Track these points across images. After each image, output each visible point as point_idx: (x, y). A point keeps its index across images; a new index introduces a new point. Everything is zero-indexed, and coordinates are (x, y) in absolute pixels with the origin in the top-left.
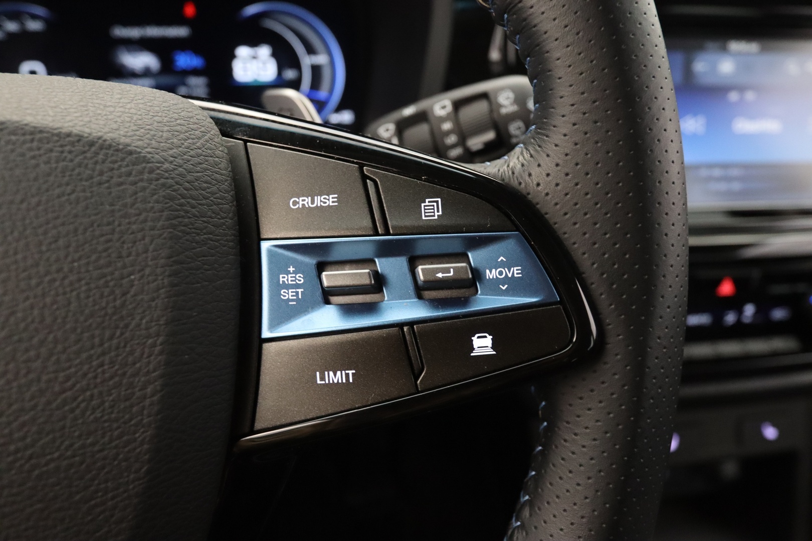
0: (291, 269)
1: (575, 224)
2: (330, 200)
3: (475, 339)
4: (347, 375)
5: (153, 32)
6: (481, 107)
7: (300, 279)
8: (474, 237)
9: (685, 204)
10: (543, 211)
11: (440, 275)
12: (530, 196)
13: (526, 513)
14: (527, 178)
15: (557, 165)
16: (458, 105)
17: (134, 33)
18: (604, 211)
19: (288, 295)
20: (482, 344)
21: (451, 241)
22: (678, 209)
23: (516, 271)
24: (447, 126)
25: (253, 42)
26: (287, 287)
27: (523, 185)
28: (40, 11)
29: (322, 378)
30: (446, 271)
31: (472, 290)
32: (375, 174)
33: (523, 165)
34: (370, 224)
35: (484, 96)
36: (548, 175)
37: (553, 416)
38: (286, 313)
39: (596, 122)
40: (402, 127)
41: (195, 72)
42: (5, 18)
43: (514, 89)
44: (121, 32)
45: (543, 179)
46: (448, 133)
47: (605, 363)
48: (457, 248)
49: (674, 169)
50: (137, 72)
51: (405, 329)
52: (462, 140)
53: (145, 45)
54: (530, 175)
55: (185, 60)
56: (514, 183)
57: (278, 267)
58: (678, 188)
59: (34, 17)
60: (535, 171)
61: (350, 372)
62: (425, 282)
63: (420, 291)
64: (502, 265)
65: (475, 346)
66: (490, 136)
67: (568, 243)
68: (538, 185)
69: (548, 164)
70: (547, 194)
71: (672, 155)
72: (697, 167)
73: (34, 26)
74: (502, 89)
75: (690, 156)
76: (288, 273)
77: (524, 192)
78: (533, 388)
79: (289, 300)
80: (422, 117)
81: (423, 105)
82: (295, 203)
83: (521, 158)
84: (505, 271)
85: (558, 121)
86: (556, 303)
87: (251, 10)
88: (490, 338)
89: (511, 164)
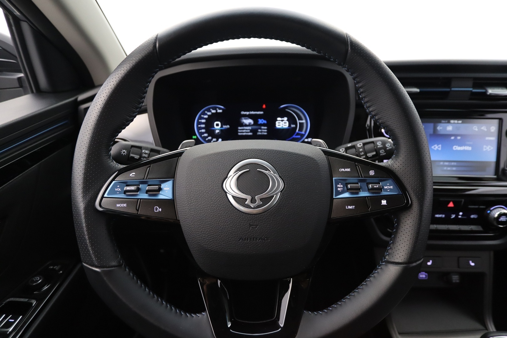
0: (340, 184)
1: (405, 178)
2: (349, 170)
3: (382, 201)
4: (353, 207)
5: (253, 113)
6: (371, 145)
7: (342, 186)
8: (381, 179)
9: (432, 174)
10: (397, 174)
11: (375, 187)
12: (394, 171)
13: (392, 245)
14: (393, 167)
15: (401, 164)
16: (364, 144)
17: (247, 113)
18: (412, 175)
19: (339, 189)
20: (384, 202)
21: (375, 180)
22: (430, 175)
23: (392, 187)
24: (361, 150)
25: (282, 117)
26: (339, 188)
27: (392, 168)
28: (217, 106)
29: (347, 207)
30: (376, 186)
31: (381, 191)
32: (358, 164)
33: (392, 164)
34: (358, 175)
35: (373, 142)
36: (398, 167)
37: (399, 222)
38: (338, 193)
39: (410, 156)
40: (347, 149)
41: (264, 125)
43: (381, 141)
44: (243, 113)
45: (397, 167)
46: (361, 152)
47: (413, 209)
48: (377, 181)
49: (429, 162)
51: (366, 198)
52: (366, 154)
54: (394, 166)
55: (261, 121)
56: (390, 168)
57: (337, 183)
58: (430, 171)
59: (220, 109)
60: (395, 165)
61: (354, 206)
62: (371, 188)
63: (369, 190)
64: (388, 185)
65: (382, 202)
66: (374, 153)
67: (403, 182)
68: (396, 169)
69: (398, 164)
70: (398, 171)
71: (428, 159)
72: (435, 161)
73: (220, 111)
74: (378, 141)
75: (433, 158)
76: (339, 185)
77: (393, 170)
78: (393, 216)
79: (339, 190)
80: (353, 147)
81: (354, 143)
82: (340, 170)
83: (391, 162)
84: (389, 187)
85: (401, 155)
86: (401, 194)
87: (283, 106)
88: (386, 201)
89: (389, 164)
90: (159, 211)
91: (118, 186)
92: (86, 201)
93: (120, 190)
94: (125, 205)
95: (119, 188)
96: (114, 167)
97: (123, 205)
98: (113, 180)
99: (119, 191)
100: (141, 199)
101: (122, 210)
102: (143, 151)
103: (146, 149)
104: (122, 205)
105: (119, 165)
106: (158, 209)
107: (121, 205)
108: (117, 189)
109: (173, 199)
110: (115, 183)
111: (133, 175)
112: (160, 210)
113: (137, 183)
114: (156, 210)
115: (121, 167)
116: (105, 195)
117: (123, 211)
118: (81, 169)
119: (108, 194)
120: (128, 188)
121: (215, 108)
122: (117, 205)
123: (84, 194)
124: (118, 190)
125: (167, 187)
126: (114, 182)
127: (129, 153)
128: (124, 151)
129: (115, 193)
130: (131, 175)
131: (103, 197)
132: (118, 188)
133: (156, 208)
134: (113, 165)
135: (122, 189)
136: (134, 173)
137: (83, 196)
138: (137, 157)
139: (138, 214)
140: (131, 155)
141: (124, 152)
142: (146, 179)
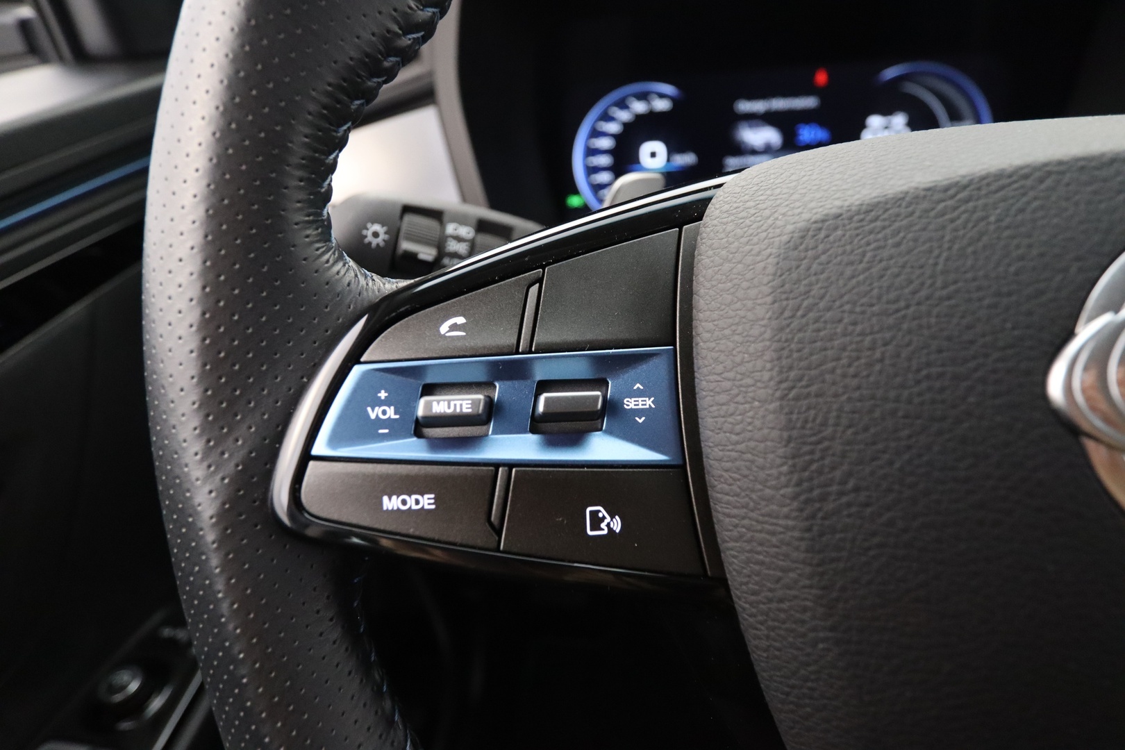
5: (779, 104)
17: (758, 106)
25: (887, 111)
28: (668, 89)
42: (634, 99)
44: (745, 106)
50: (757, 149)
53: (769, 119)
55: (808, 133)
59: (662, 96)
73: (661, 105)
87: (890, 73)
90: (610, 529)
91: (383, 395)
92: (223, 479)
93: (391, 413)
94: (426, 502)
95: (387, 402)
96: (353, 286)
97: (417, 502)
98: (353, 358)
99: (388, 423)
100: (510, 465)
101: (411, 531)
102: (451, 229)
103: (461, 220)
104: (411, 501)
105: (375, 276)
106: (604, 518)
107: (404, 502)
108: (379, 410)
109: (680, 462)
110: (365, 376)
111: (454, 327)
112: (617, 525)
113: (480, 376)
114: (596, 525)
115: (388, 286)
116: (319, 448)
117: (417, 533)
118: (182, 304)
119: (334, 440)
120: (441, 405)
121: (643, 96)
122: (385, 499)
123: (209, 441)
124: (384, 412)
125: (639, 394)
126: (357, 371)
127: (395, 236)
128: (376, 227)
129: (369, 431)
130: (444, 329)
131: (306, 457)
132: (381, 403)
133: (594, 514)
134: (347, 280)
135: (405, 407)
136: (460, 320)
137: (207, 452)
138: (427, 253)
139: (498, 549)
140: (406, 245)
141: (376, 235)
142: (530, 352)
